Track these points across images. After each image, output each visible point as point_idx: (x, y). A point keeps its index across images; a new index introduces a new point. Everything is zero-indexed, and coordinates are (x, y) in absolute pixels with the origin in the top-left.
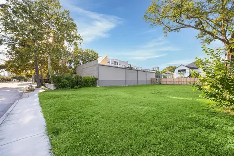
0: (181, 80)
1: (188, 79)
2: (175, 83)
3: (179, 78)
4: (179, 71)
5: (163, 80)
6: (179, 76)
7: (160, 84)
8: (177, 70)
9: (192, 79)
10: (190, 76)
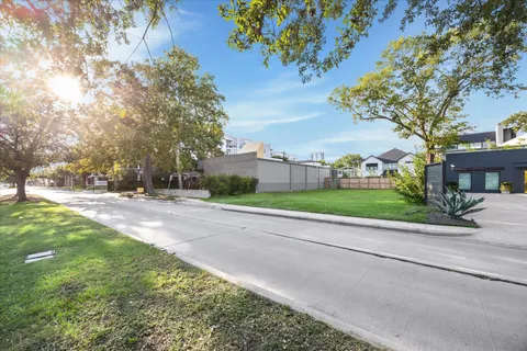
0: (371, 180)
1: (382, 180)
2: (364, 186)
3: (369, 177)
4: (367, 165)
5: (344, 181)
6: (367, 174)
7: (339, 188)
8: (363, 164)
9: (387, 180)
10: (384, 174)
